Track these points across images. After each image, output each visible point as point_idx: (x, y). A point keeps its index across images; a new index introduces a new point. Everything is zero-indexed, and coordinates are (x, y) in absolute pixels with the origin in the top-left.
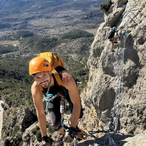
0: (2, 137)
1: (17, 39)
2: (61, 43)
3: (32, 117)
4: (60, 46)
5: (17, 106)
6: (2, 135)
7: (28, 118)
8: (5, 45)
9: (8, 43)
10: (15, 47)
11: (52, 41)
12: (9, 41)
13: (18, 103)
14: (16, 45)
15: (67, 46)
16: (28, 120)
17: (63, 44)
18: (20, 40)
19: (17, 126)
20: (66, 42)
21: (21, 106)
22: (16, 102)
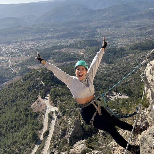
0: (50, 147)
1: (83, 48)
2: (130, 53)
4: (128, 57)
5: (70, 116)
6: (50, 145)
8: (71, 53)
9: (74, 51)
11: (119, 51)
12: (75, 49)
13: (71, 112)
14: (81, 54)
15: (135, 58)
17: (131, 55)
18: (86, 49)
20: (135, 53)
21: (73, 116)
22: (69, 111)
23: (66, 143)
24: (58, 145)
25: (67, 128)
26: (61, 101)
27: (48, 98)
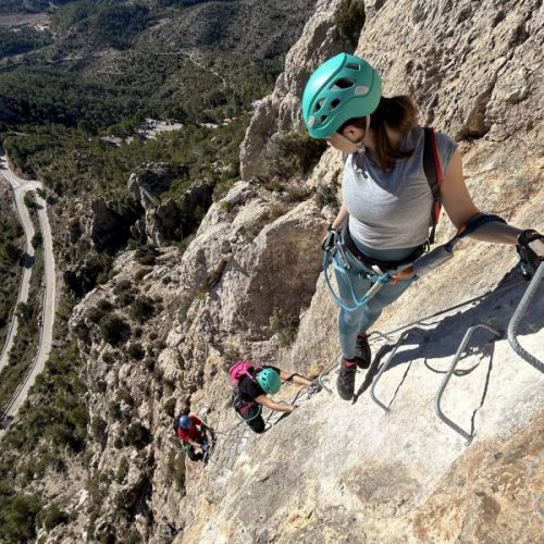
0: (56, 263)
1: (43, 10)
2: (160, 17)
3: (112, 219)
4: (157, 27)
5: (75, 193)
6: (56, 259)
7: (104, 224)
8: (13, 27)
9: (21, 23)
10: (40, 33)
11: (135, 13)
12: (20, 16)
13: (74, 186)
14: (42, 28)
15: (174, 27)
16: (105, 228)
17: (163, 22)
18: (50, 13)
19: (84, 241)
20: (170, 15)
21: (84, 193)
22: (71, 184)
23: (89, 247)
24: (74, 254)
25: (78, 219)
26: (40, 165)
27: (6, 165)
